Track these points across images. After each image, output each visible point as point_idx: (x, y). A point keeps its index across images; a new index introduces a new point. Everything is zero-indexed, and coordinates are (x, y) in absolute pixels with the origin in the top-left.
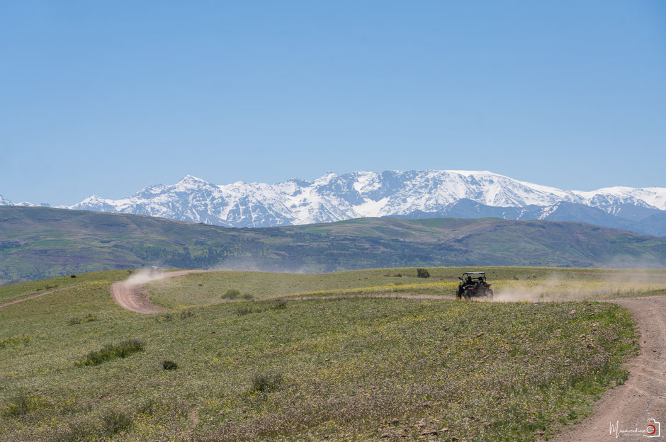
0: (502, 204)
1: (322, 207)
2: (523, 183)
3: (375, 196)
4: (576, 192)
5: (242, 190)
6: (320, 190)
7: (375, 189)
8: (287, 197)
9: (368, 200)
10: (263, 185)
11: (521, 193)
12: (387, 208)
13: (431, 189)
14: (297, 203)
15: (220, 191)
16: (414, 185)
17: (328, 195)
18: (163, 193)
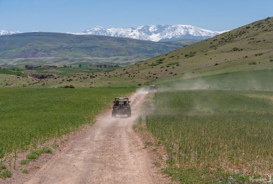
0: (195, 35)
1: (140, 36)
2: (201, 29)
3: (156, 33)
4: (217, 32)
5: (115, 30)
6: (139, 31)
7: (156, 30)
8: (129, 33)
9: (153, 34)
10: (122, 29)
11: (200, 32)
12: (160, 36)
13: (173, 31)
14: (132, 35)
15: (109, 31)
16: (168, 29)
17: (142, 32)
18: (90, 31)
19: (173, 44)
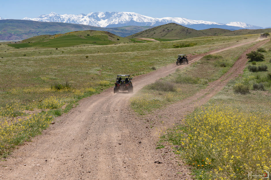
0: (138, 21)
1: (90, 21)
2: (143, 16)
3: (104, 19)
4: (157, 19)
5: (68, 16)
6: (89, 17)
7: (104, 17)
8: (80, 18)
9: (102, 20)
10: (74, 15)
11: (143, 18)
12: (107, 22)
13: (119, 17)
14: (83, 20)
15: (62, 17)
16: (115, 16)
17: (91, 18)
18: (45, 17)
19: (119, 30)
